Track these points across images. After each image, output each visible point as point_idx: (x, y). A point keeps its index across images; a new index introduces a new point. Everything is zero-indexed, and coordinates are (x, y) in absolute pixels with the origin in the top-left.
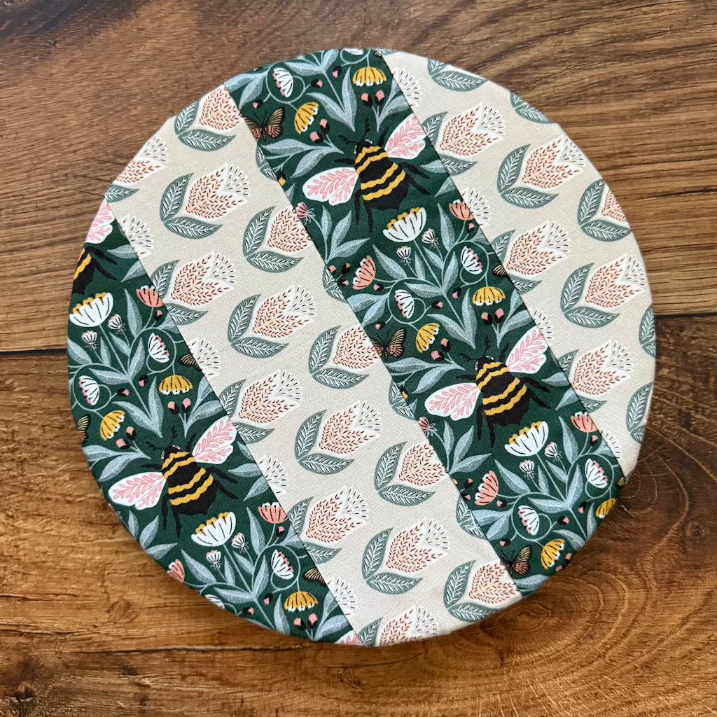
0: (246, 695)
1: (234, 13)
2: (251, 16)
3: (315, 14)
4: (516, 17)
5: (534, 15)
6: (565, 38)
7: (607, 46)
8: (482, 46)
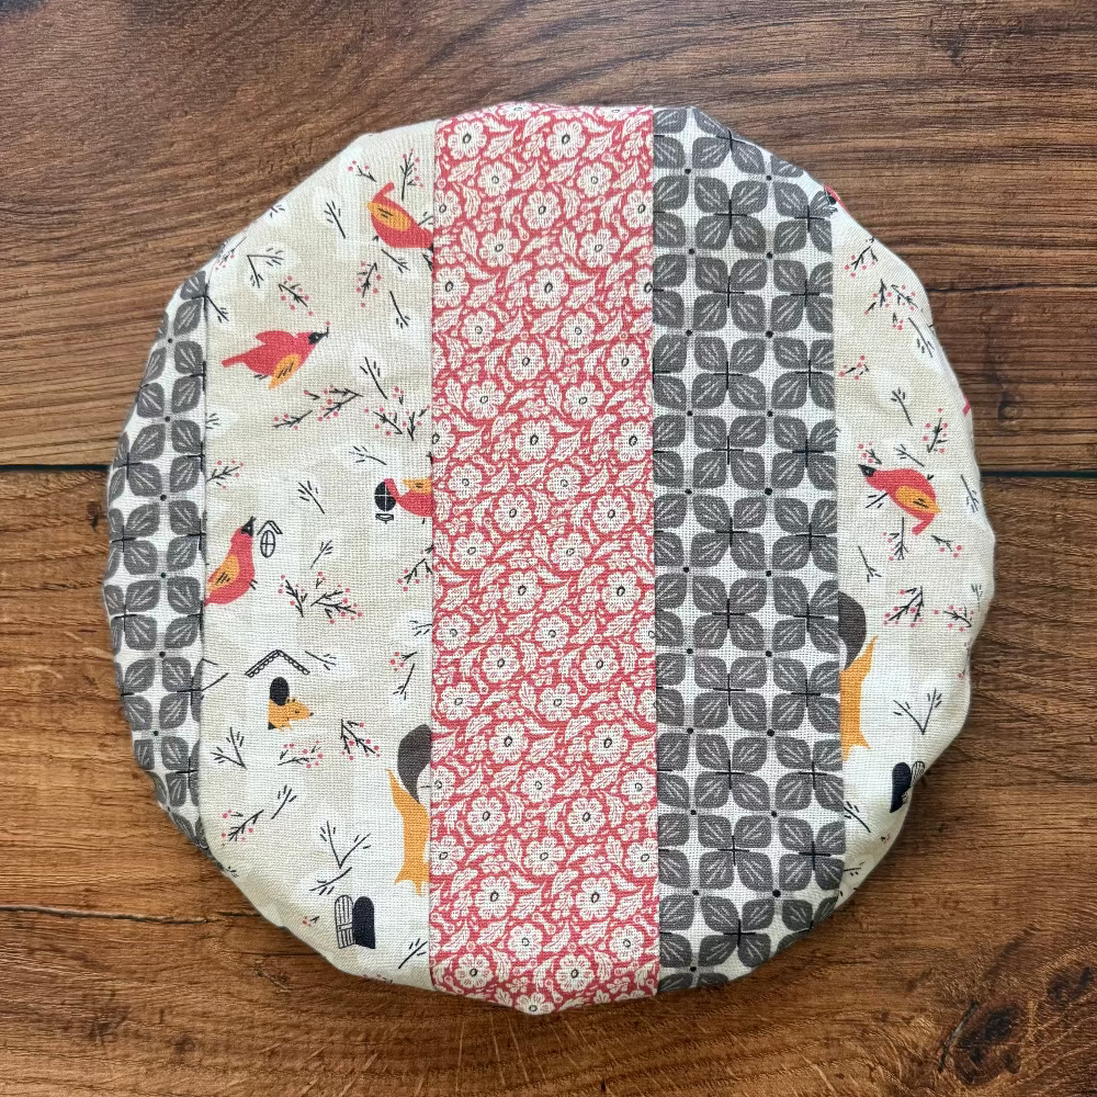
0: (119, 985)
1: (180, 8)
2: (204, 14)
3: (295, 15)
4: (581, 33)
5: (608, 30)
6: (651, 64)
7: (711, 78)
8: (530, 69)
